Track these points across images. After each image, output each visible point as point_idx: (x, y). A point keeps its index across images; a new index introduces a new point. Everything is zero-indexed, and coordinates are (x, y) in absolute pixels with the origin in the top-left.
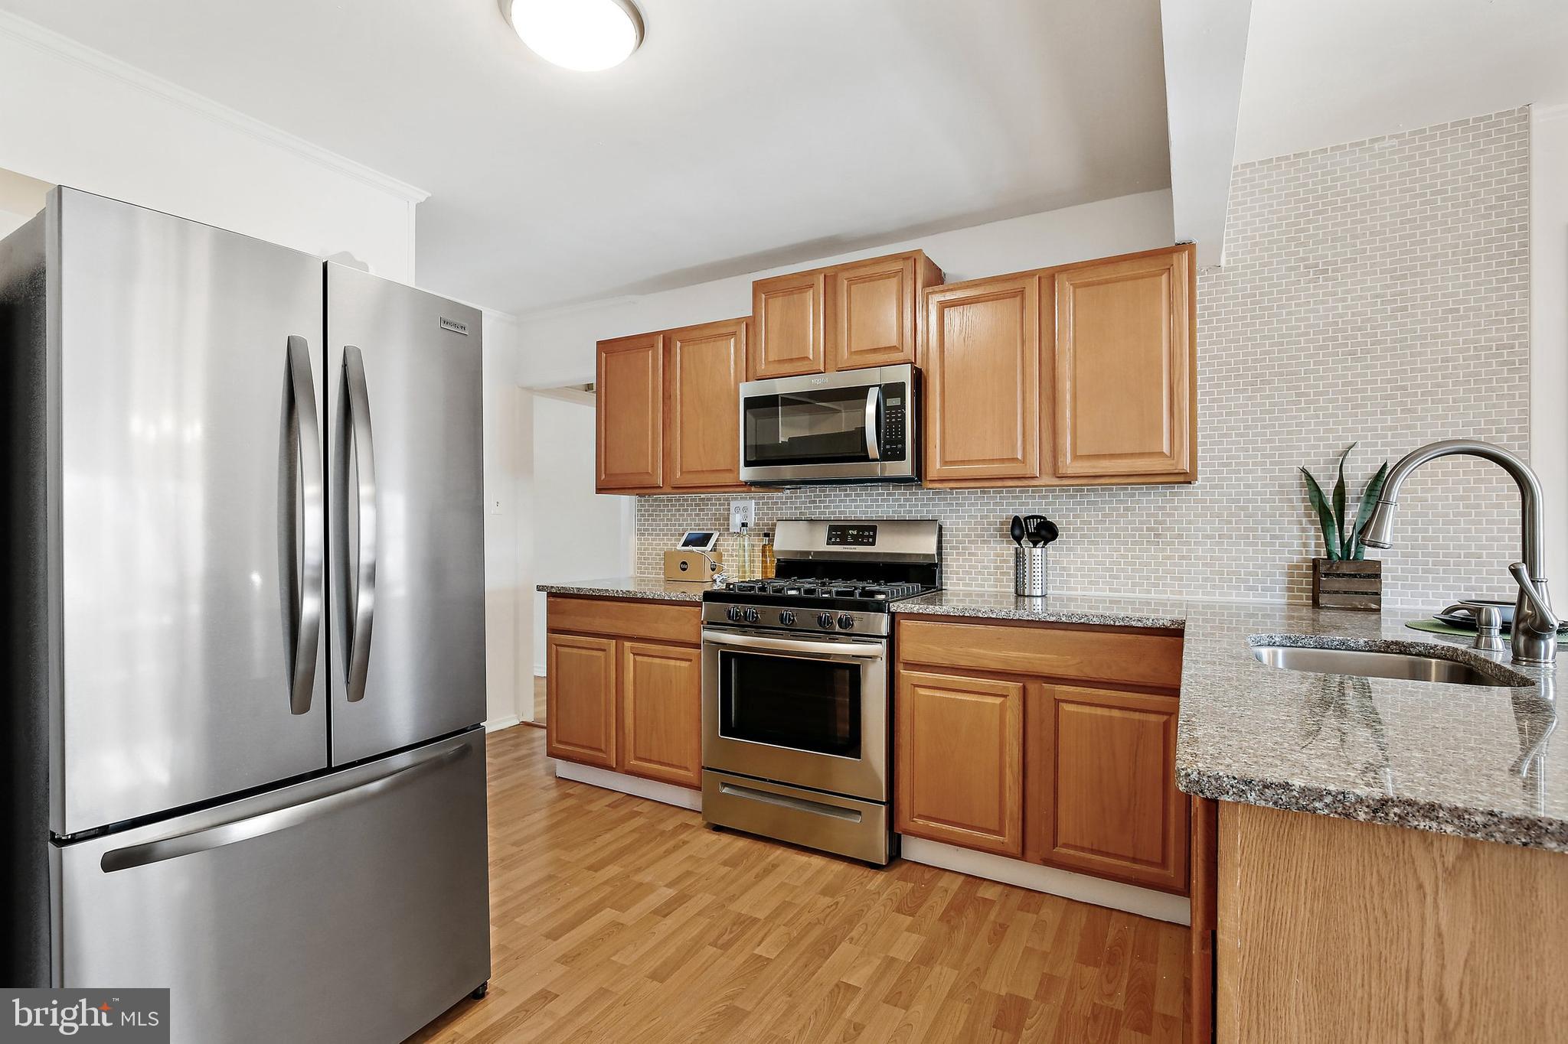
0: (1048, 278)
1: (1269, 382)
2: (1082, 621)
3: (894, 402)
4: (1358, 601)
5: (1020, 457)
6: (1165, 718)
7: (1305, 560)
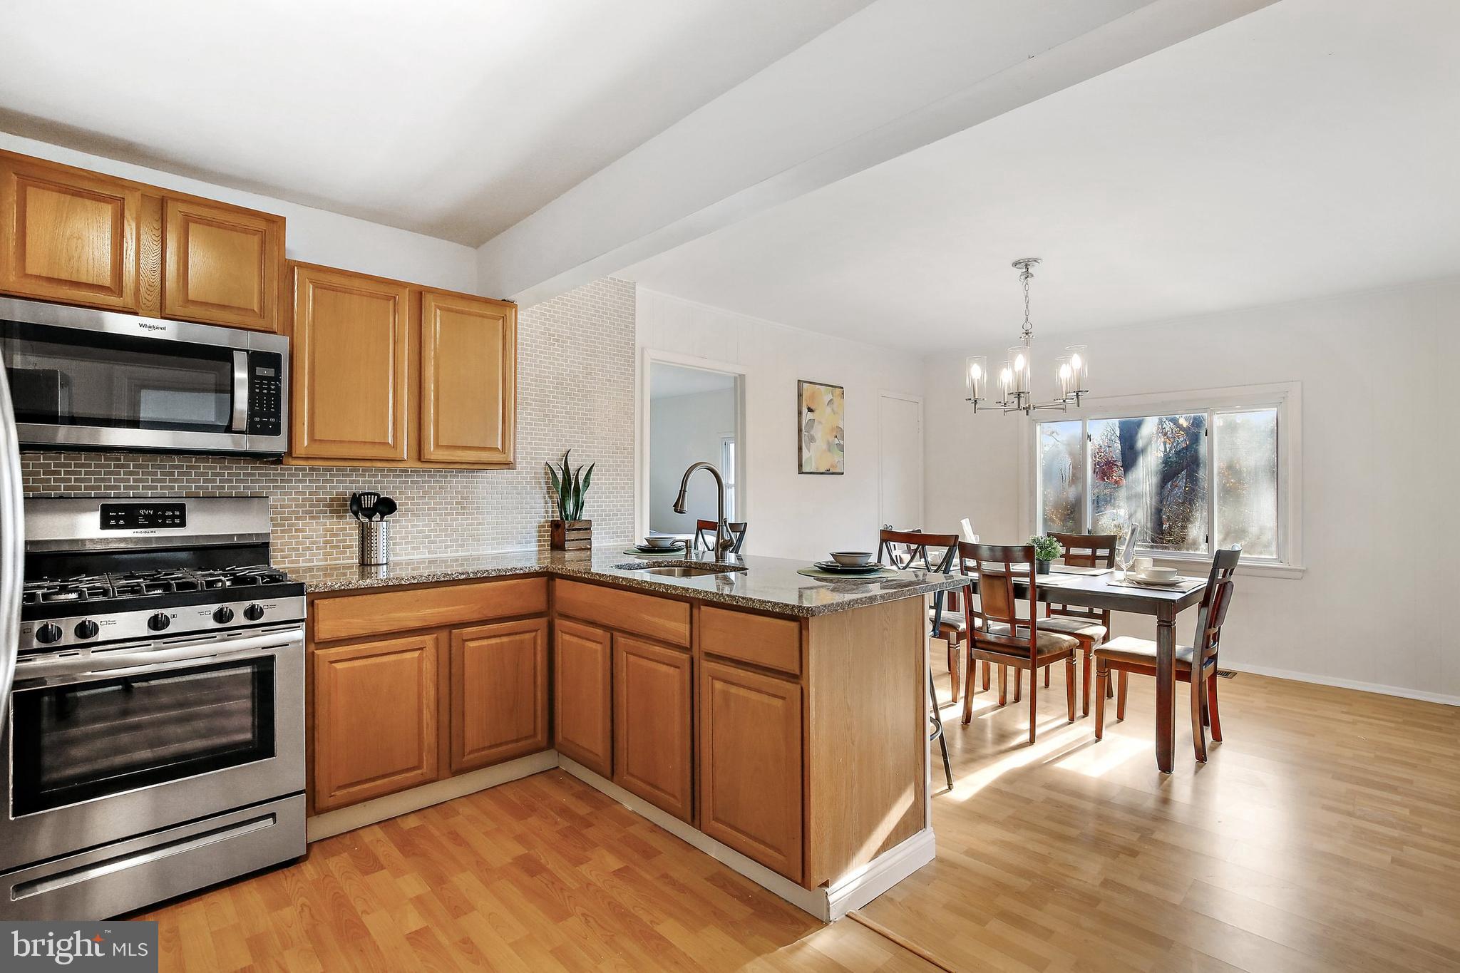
0: (420, 294)
1: (531, 405)
2: (485, 575)
3: (269, 372)
4: (582, 544)
5: (390, 441)
6: (534, 634)
7: (547, 522)
